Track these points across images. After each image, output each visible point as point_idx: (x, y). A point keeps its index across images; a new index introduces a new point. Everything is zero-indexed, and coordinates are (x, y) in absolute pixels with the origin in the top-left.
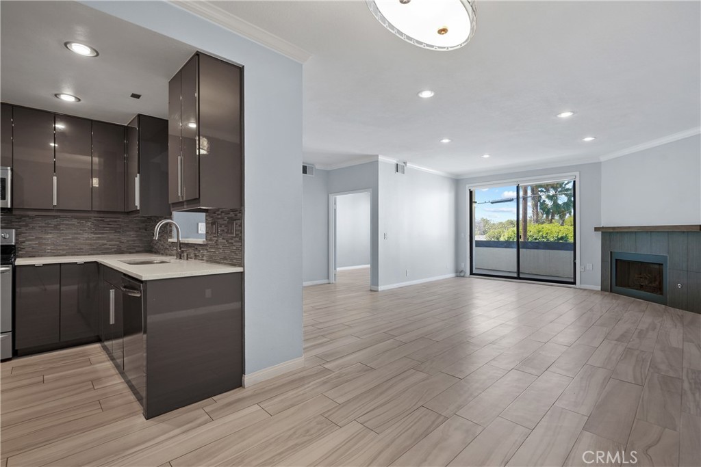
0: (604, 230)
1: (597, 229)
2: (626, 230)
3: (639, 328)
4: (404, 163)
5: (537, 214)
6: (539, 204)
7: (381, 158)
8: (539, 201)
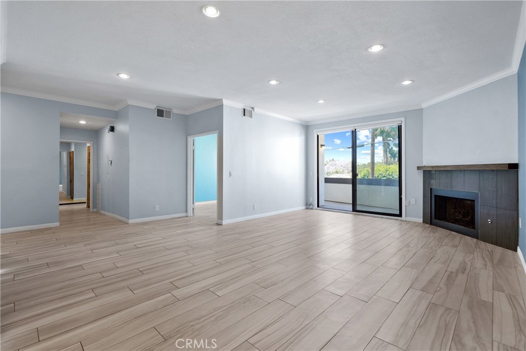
0: (425, 169)
1: (419, 168)
2: (443, 169)
3: (449, 269)
4: (253, 108)
5: (387, 158)
6: (388, 150)
7: (226, 102)
8: (388, 147)
